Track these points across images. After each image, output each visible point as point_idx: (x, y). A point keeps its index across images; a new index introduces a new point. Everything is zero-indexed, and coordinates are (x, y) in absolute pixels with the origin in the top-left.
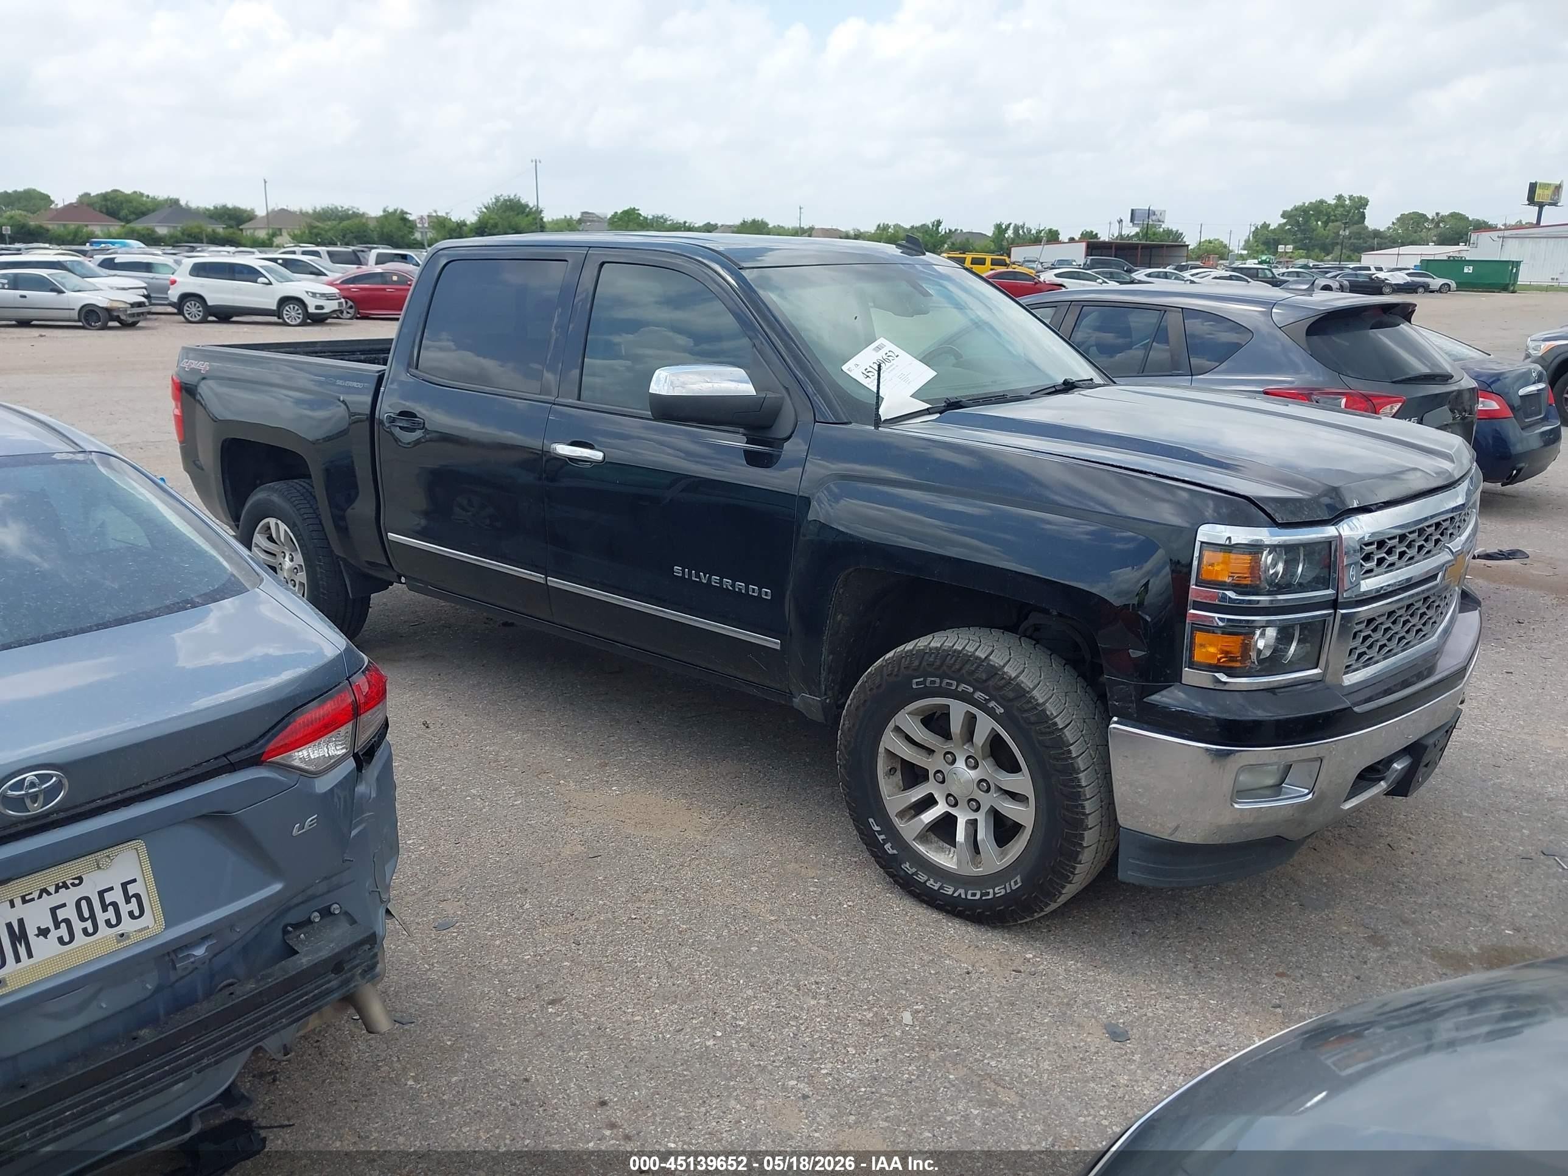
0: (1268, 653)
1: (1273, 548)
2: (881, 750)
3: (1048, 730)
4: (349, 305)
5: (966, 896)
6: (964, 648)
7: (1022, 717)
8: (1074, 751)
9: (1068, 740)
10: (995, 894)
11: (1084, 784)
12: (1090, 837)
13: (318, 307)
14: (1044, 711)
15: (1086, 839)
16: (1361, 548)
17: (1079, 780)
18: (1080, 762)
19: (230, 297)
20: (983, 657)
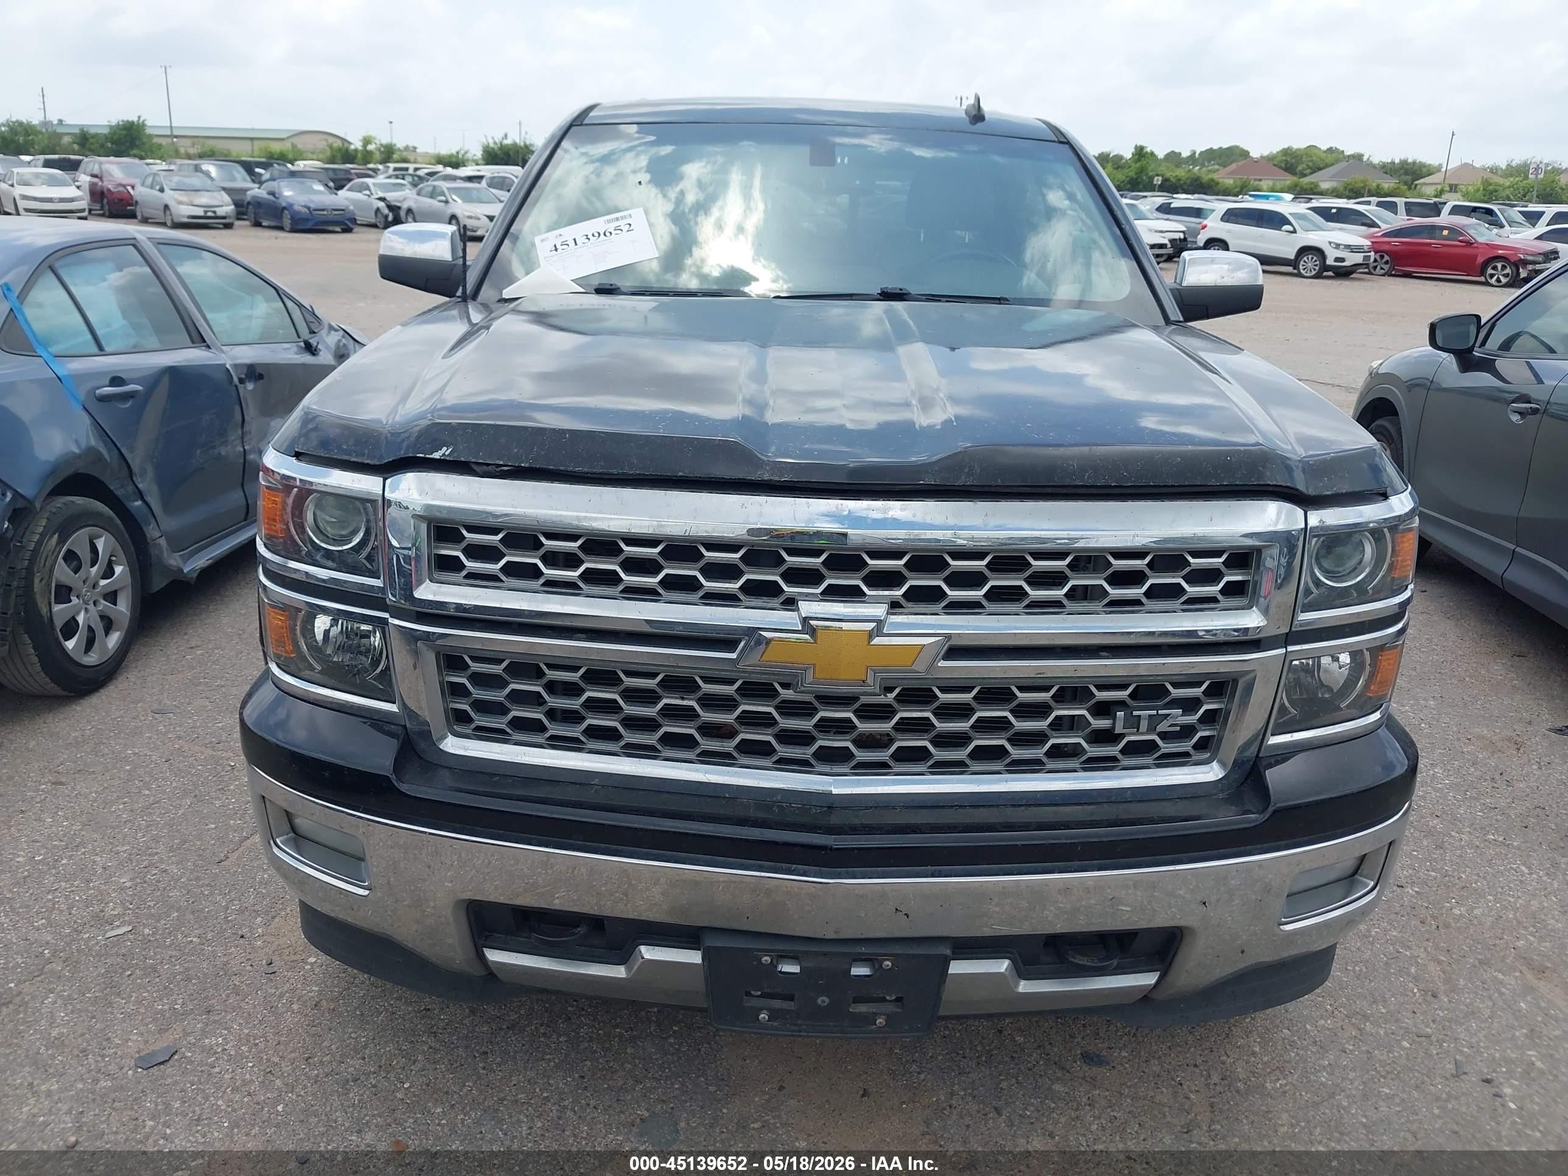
4: (1385, 260)
13: (1337, 260)
19: (1252, 243)
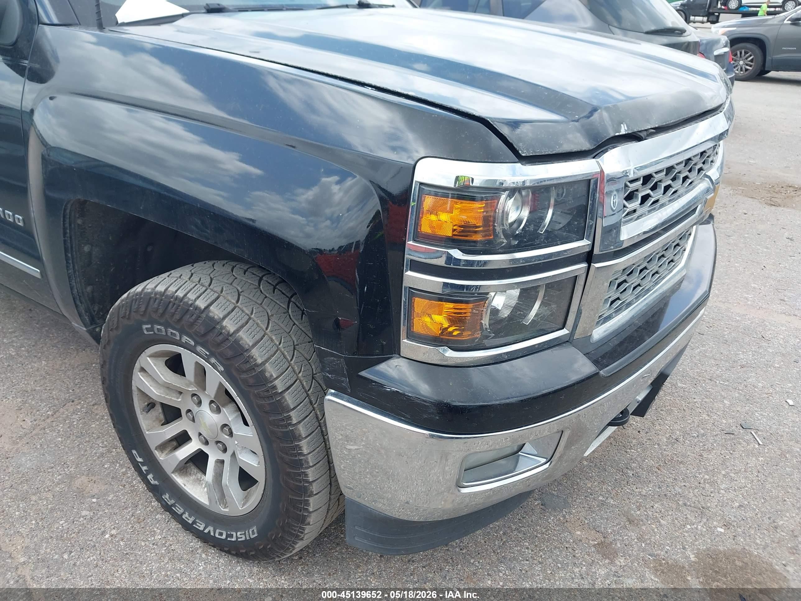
0: (506, 313)
1: (513, 191)
2: (134, 388)
3: (266, 394)
5: (215, 533)
6: (186, 295)
7: (240, 378)
8: (295, 416)
9: (288, 405)
10: (237, 538)
11: (305, 451)
12: (314, 503)
14: (263, 372)
15: (311, 504)
16: (626, 186)
17: (300, 448)
18: (301, 429)
20: (203, 307)
